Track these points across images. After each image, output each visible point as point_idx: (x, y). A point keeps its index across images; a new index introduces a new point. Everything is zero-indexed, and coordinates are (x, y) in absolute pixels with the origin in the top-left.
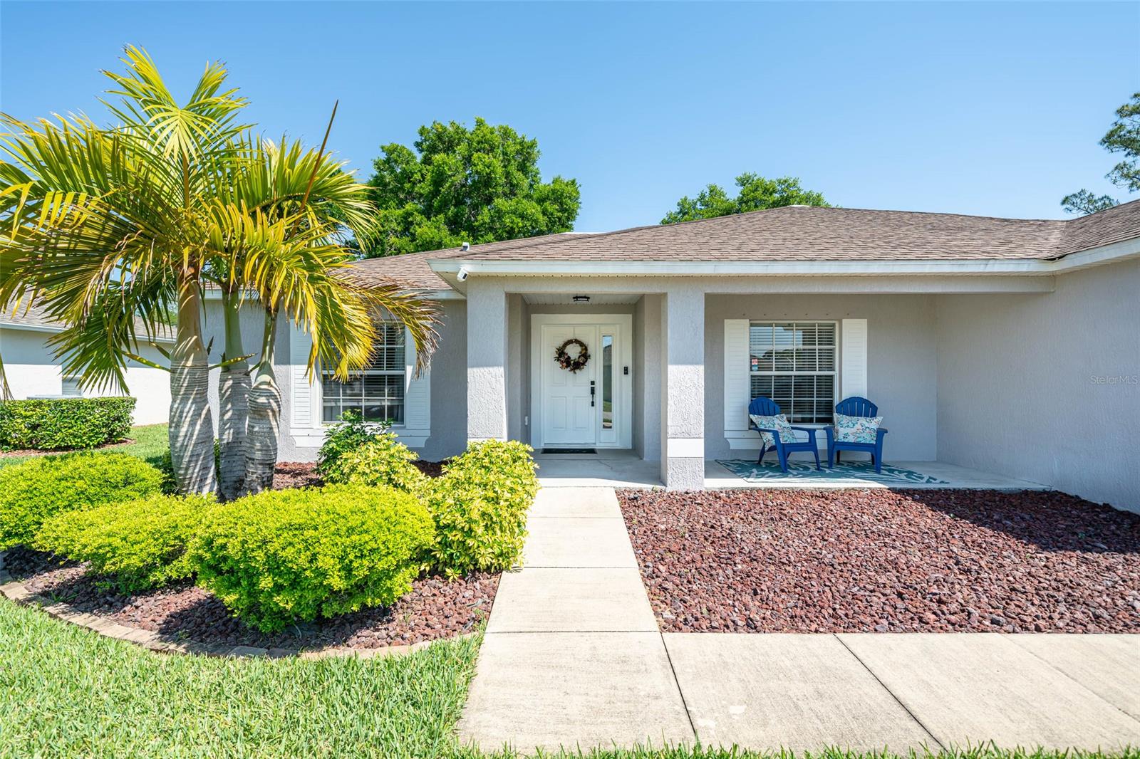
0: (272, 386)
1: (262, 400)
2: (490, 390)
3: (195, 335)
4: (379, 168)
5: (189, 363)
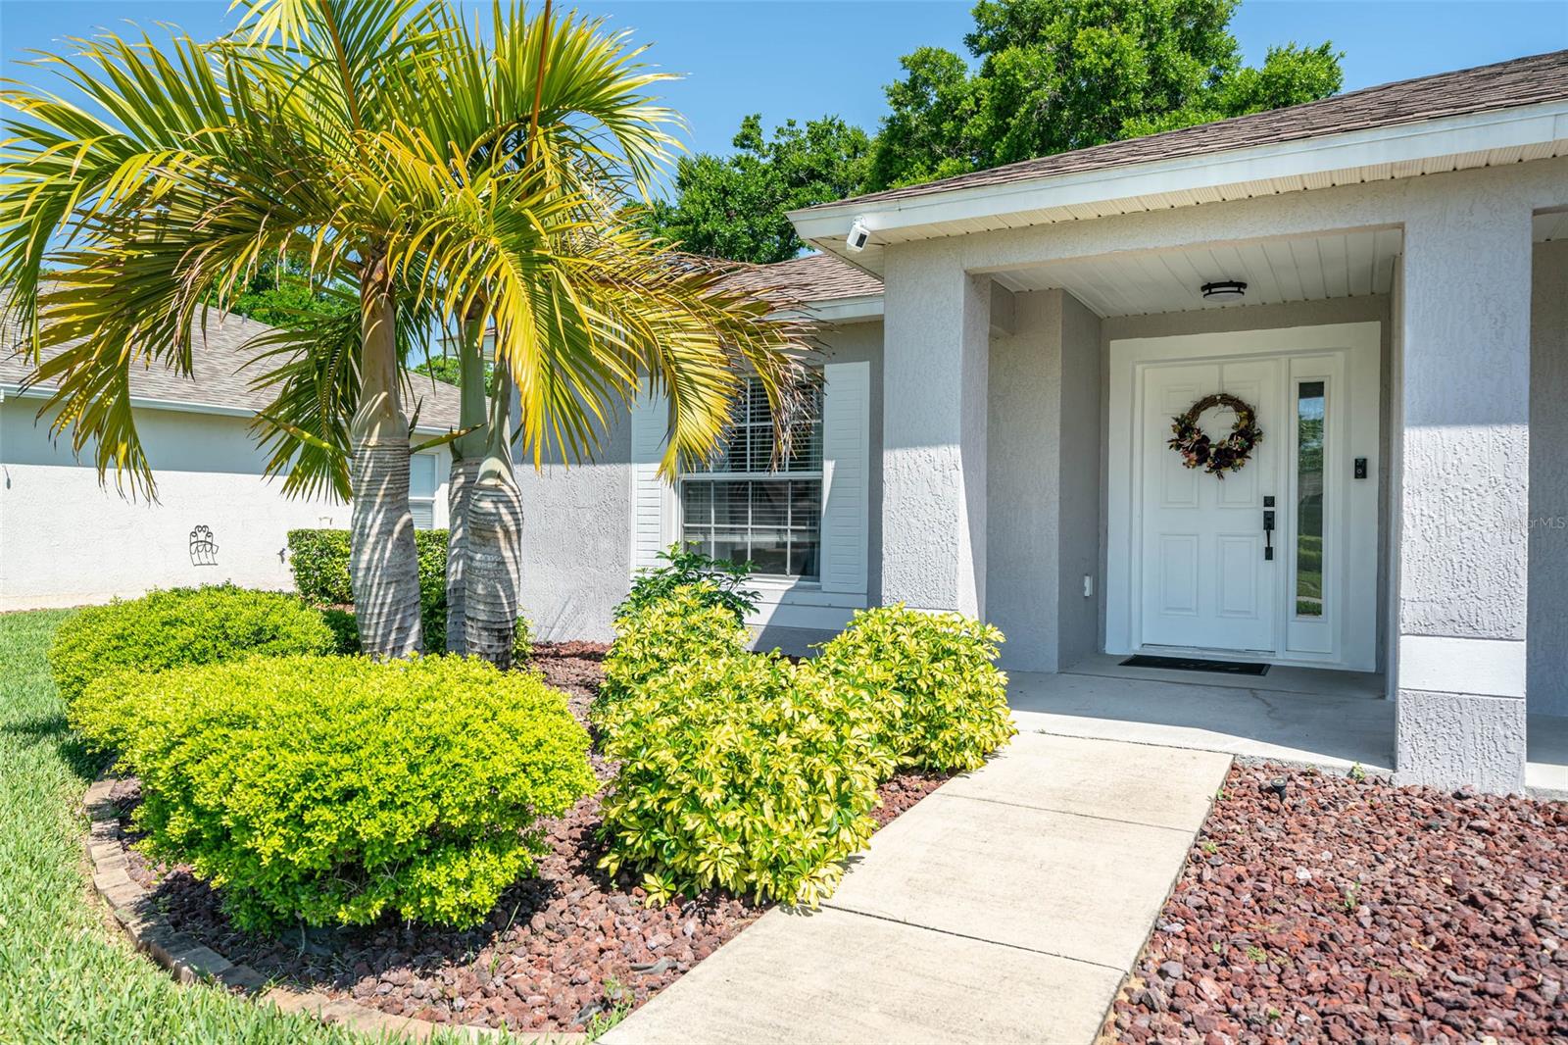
0: (503, 481)
1: (487, 505)
2: (930, 499)
3: (385, 390)
4: (896, 102)
5: (373, 441)
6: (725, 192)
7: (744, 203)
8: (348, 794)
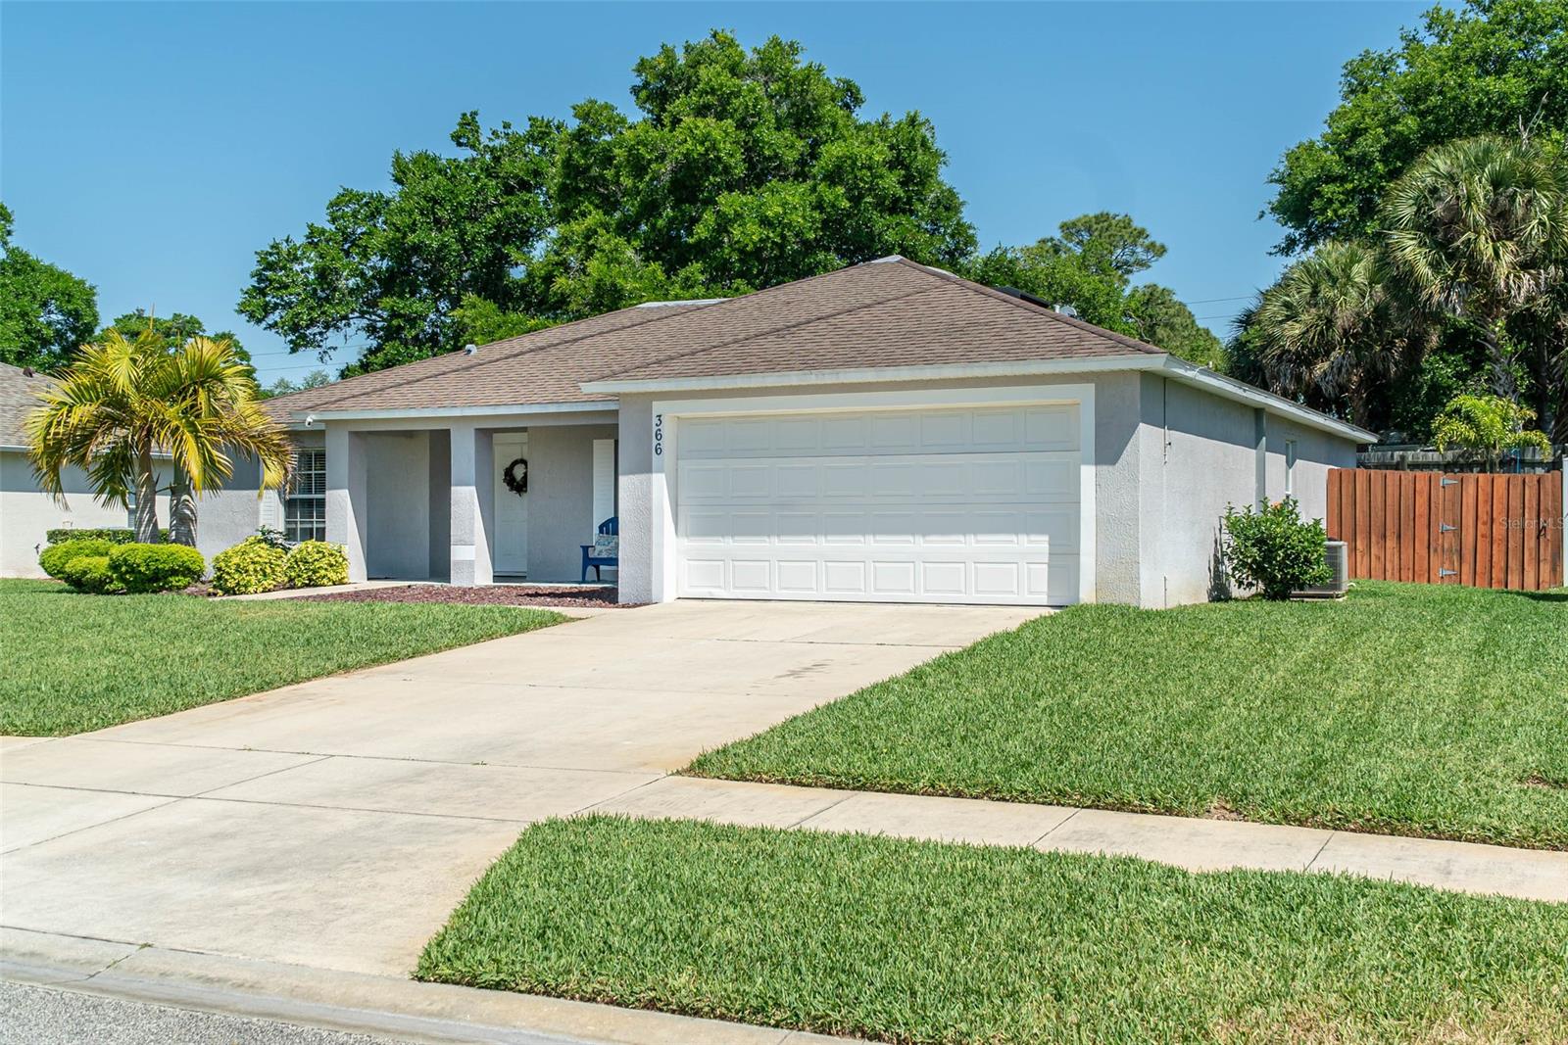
0: (189, 502)
3: (148, 472)
5: (144, 489)
6: (435, 201)
7: (453, 211)
8: (157, 561)
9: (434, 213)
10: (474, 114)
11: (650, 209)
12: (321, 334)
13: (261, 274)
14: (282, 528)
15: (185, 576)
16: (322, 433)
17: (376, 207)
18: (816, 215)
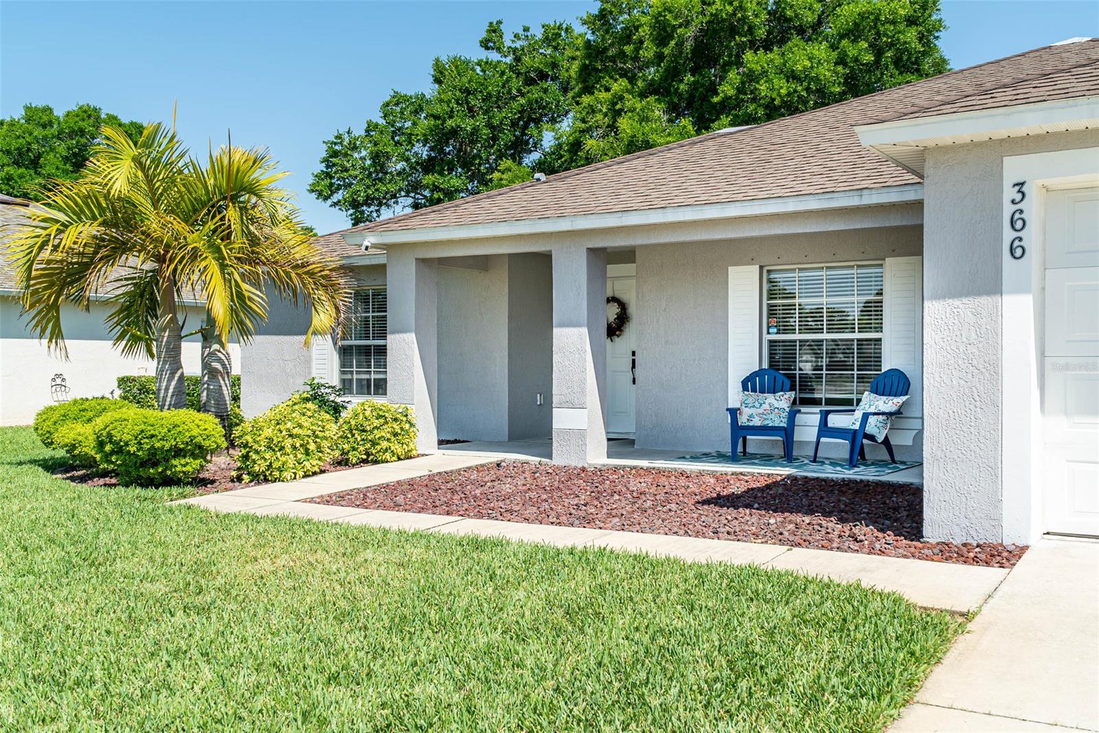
3: (171, 313)
5: (167, 334)
6: (468, 92)
7: (484, 100)
8: (152, 436)
9: (468, 103)
10: (499, 22)
11: (674, 74)
12: (377, 211)
13: (328, 161)
14: (335, 381)
15: (194, 456)
16: (382, 269)
17: (418, 106)
18: (840, 68)
